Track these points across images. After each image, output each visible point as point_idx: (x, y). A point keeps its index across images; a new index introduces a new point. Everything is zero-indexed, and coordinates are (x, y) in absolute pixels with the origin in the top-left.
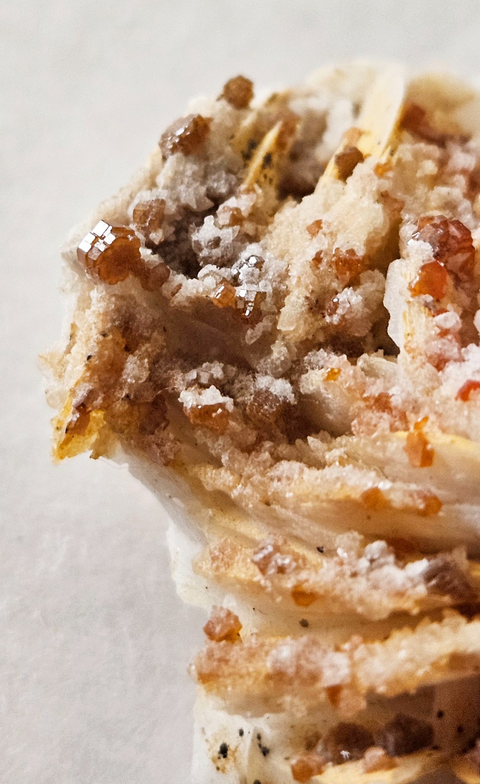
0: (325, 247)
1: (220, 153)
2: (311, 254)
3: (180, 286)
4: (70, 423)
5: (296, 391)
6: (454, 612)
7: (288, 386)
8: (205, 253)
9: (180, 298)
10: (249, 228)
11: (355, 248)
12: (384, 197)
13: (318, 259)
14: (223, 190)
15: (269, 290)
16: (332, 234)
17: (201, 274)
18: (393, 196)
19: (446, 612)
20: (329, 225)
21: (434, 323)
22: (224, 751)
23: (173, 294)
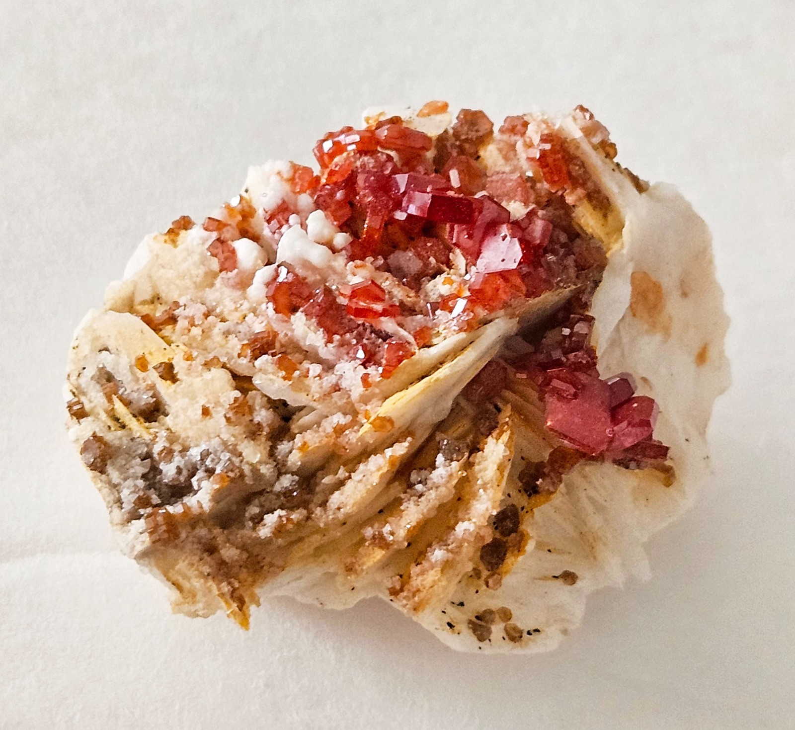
0: (224, 413)
1: (120, 438)
2: (224, 420)
3: (198, 502)
4: (238, 606)
5: (293, 474)
6: (473, 455)
7: (289, 476)
8: (182, 479)
9: (207, 506)
10: (177, 448)
11: (235, 396)
12: (207, 365)
13: (228, 420)
14: (146, 449)
15: (228, 455)
16: (217, 404)
17: (196, 487)
18: (208, 360)
19: (471, 459)
20: (208, 402)
21: (312, 378)
22: (450, 625)
23: (201, 507)
